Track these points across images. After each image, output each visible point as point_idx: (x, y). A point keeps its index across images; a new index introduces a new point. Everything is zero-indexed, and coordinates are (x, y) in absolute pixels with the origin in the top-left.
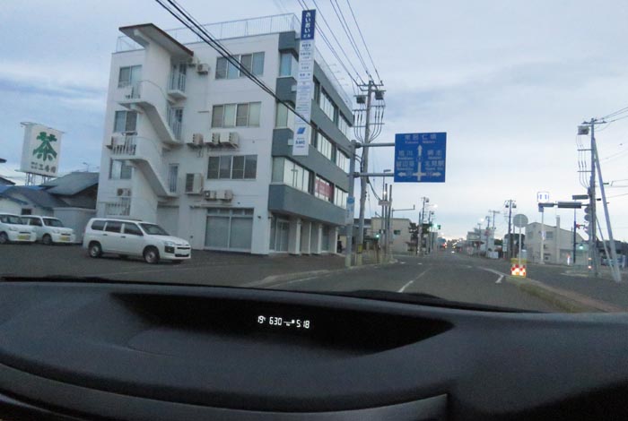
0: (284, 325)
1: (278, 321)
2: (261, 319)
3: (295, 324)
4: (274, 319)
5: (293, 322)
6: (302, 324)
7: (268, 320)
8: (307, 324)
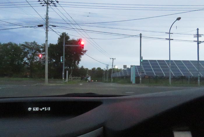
0: (39, 110)
1: (37, 109)
2: (30, 109)
3: (44, 109)
4: (35, 108)
5: (43, 108)
6: (47, 109)
7: (32, 109)
8: (49, 109)
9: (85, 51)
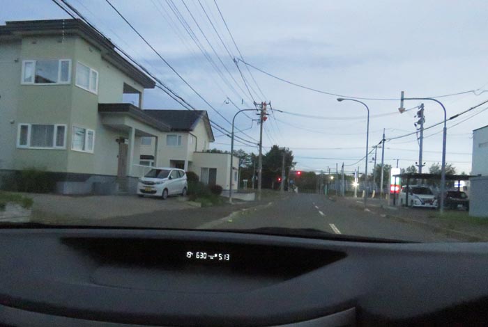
0: (208, 258)
1: (203, 256)
2: (189, 254)
3: (218, 257)
4: (200, 254)
5: (216, 255)
6: (223, 257)
7: (195, 255)
8: (228, 257)
9: (295, 163)
